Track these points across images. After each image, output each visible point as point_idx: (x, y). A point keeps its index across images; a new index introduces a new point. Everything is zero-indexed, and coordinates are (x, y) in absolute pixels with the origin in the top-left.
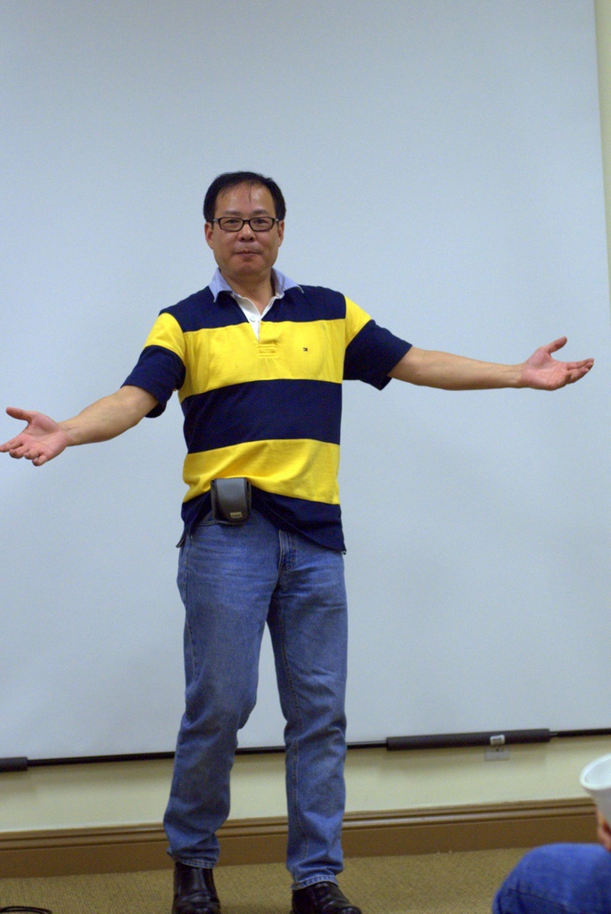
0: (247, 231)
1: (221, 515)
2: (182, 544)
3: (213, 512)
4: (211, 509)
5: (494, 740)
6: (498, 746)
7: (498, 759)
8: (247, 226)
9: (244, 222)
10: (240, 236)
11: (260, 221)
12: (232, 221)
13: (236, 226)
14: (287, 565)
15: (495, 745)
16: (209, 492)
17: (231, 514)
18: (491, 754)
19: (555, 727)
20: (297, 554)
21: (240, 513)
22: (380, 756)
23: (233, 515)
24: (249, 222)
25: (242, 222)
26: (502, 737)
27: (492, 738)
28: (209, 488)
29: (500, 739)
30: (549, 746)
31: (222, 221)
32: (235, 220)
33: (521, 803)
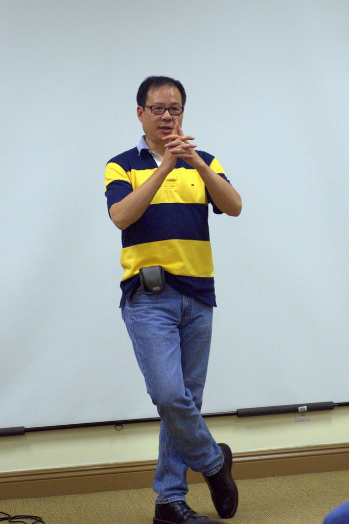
0: (167, 115)
1: (147, 289)
2: (122, 305)
3: (142, 287)
4: (140, 285)
5: (301, 409)
6: (303, 413)
7: (303, 421)
8: (167, 112)
9: (166, 109)
10: (163, 118)
11: (175, 109)
12: (158, 108)
13: (160, 112)
14: (186, 314)
15: (301, 412)
16: (138, 275)
17: (153, 288)
18: (299, 417)
19: (337, 400)
20: (192, 308)
21: (158, 288)
22: (233, 420)
23: (155, 289)
24: (169, 109)
25: (164, 109)
26: (305, 407)
27: (299, 408)
28: (137, 272)
29: (304, 408)
30: (333, 412)
31: (152, 108)
32: (161, 108)
33: (317, 446)
